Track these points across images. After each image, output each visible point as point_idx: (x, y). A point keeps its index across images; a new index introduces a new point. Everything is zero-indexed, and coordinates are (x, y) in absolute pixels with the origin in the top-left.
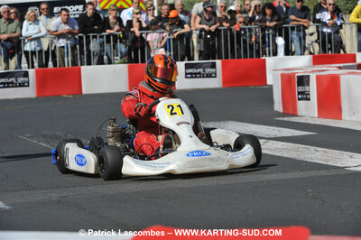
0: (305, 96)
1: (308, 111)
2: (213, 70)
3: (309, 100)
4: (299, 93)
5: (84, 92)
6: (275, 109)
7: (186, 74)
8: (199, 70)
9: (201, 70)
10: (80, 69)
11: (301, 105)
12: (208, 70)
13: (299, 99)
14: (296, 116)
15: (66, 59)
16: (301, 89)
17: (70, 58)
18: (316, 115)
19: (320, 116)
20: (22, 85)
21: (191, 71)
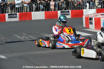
0: (91, 23)
1: (92, 27)
2: (68, 13)
3: (92, 24)
4: (90, 22)
5: (32, 19)
6: (84, 26)
8: (64, 13)
9: (65, 13)
10: (31, 13)
11: (90, 25)
12: (67, 13)
13: (90, 24)
14: (89, 28)
15: (28, 10)
16: (90, 21)
17: (29, 9)
18: (94, 29)
19: (95, 29)
20: (15, 17)
21: (62, 13)
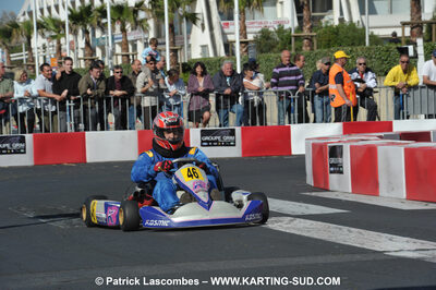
0: (338, 169)
1: (341, 185)
2: (232, 138)
3: (342, 173)
4: (331, 165)
5: (88, 160)
6: (308, 182)
7: (202, 141)
8: (216, 138)
9: (219, 138)
10: (84, 134)
11: (333, 178)
12: (227, 138)
13: (331, 172)
14: (328, 190)
15: (68, 123)
16: (333, 161)
17: (73, 123)
18: (350, 190)
20: (17, 152)
21: (207, 138)
